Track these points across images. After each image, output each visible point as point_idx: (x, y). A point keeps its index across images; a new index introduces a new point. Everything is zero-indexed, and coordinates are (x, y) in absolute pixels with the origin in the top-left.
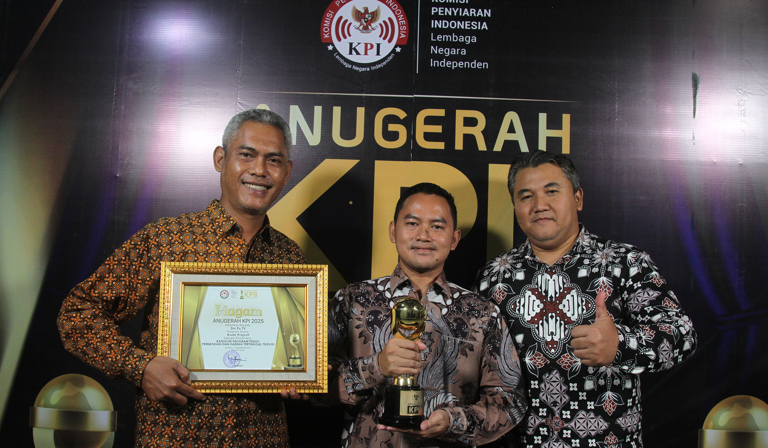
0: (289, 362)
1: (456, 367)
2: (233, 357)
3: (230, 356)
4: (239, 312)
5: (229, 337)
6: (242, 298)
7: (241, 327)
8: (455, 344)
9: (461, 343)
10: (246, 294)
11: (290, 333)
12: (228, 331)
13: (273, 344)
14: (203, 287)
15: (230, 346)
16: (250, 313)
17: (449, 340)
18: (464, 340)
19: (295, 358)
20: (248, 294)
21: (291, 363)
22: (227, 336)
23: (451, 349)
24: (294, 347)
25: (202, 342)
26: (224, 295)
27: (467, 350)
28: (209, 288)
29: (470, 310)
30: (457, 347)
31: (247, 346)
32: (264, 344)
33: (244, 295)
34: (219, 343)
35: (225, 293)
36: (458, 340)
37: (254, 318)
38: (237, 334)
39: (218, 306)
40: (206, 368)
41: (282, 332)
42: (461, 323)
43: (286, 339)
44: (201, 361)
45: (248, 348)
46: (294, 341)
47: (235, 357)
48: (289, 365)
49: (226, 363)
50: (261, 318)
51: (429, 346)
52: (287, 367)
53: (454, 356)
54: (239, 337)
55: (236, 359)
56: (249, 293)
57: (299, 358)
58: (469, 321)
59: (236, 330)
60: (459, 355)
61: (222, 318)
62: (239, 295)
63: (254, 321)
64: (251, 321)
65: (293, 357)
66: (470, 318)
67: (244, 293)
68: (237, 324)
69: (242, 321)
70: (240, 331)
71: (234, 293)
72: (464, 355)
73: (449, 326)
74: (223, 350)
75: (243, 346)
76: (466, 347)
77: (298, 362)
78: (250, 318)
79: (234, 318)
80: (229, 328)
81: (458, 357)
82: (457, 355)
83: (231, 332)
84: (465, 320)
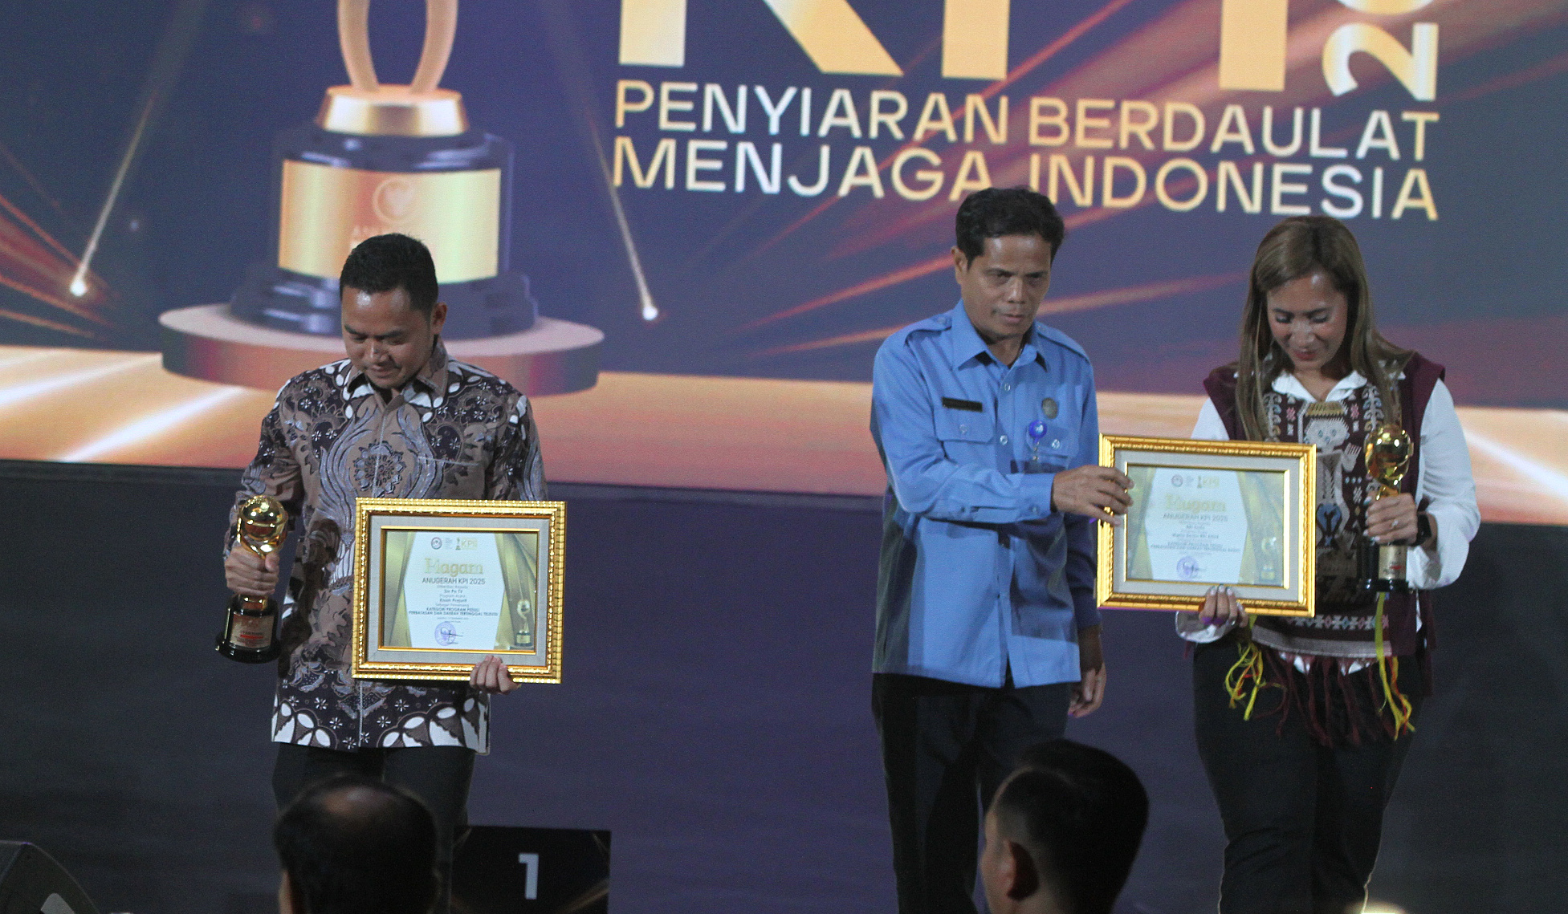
0: (515, 638)
3: (443, 630)
4: (456, 569)
5: (442, 603)
6: (458, 548)
7: (457, 589)
8: (436, 468)
9: (446, 464)
10: (463, 544)
11: (517, 599)
12: (440, 595)
13: (496, 614)
14: (410, 535)
15: (442, 616)
16: (468, 570)
17: (427, 463)
18: (451, 461)
19: (523, 634)
20: (466, 544)
21: (519, 641)
22: (439, 602)
23: (431, 476)
24: (522, 619)
25: (408, 610)
26: (435, 545)
27: (457, 475)
28: (418, 535)
29: (470, 413)
30: (440, 472)
31: (463, 616)
32: (486, 614)
33: (460, 544)
34: (429, 612)
35: (436, 542)
36: (442, 462)
37: (474, 576)
38: (452, 598)
39: (428, 560)
40: (413, 646)
41: (508, 596)
42: (449, 434)
43: (512, 606)
44: (407, 636)
45: (465, 619)
46: (524, 609)
47: (450, 631)
48: (516, 644)
50: (481, 577)
51: (399, 472)
52: (513, 646)
53: (435, 486)
54: (454, 603)
57: (528, 634)
58: (462, 431)
59: (451, 593)
60: (445, 483)
61: (434, 576)
62: (454, 544)
63: (473, 581)
64: (469, 581)
65: (521, 632)
66: (465, 426)
68: (452, 585)
69: (458, 581)
70: (455, 594)
71: (449, 541)
73: (430, 441)
74: (434, 620)
75: (459, 616)
77: (527, 639)
78: (469, 577)
79: (448, 576)
80: (442, 591)
81: (443, 485)
82: (441, 483)
83: (444, 596)
84: (458, 429)
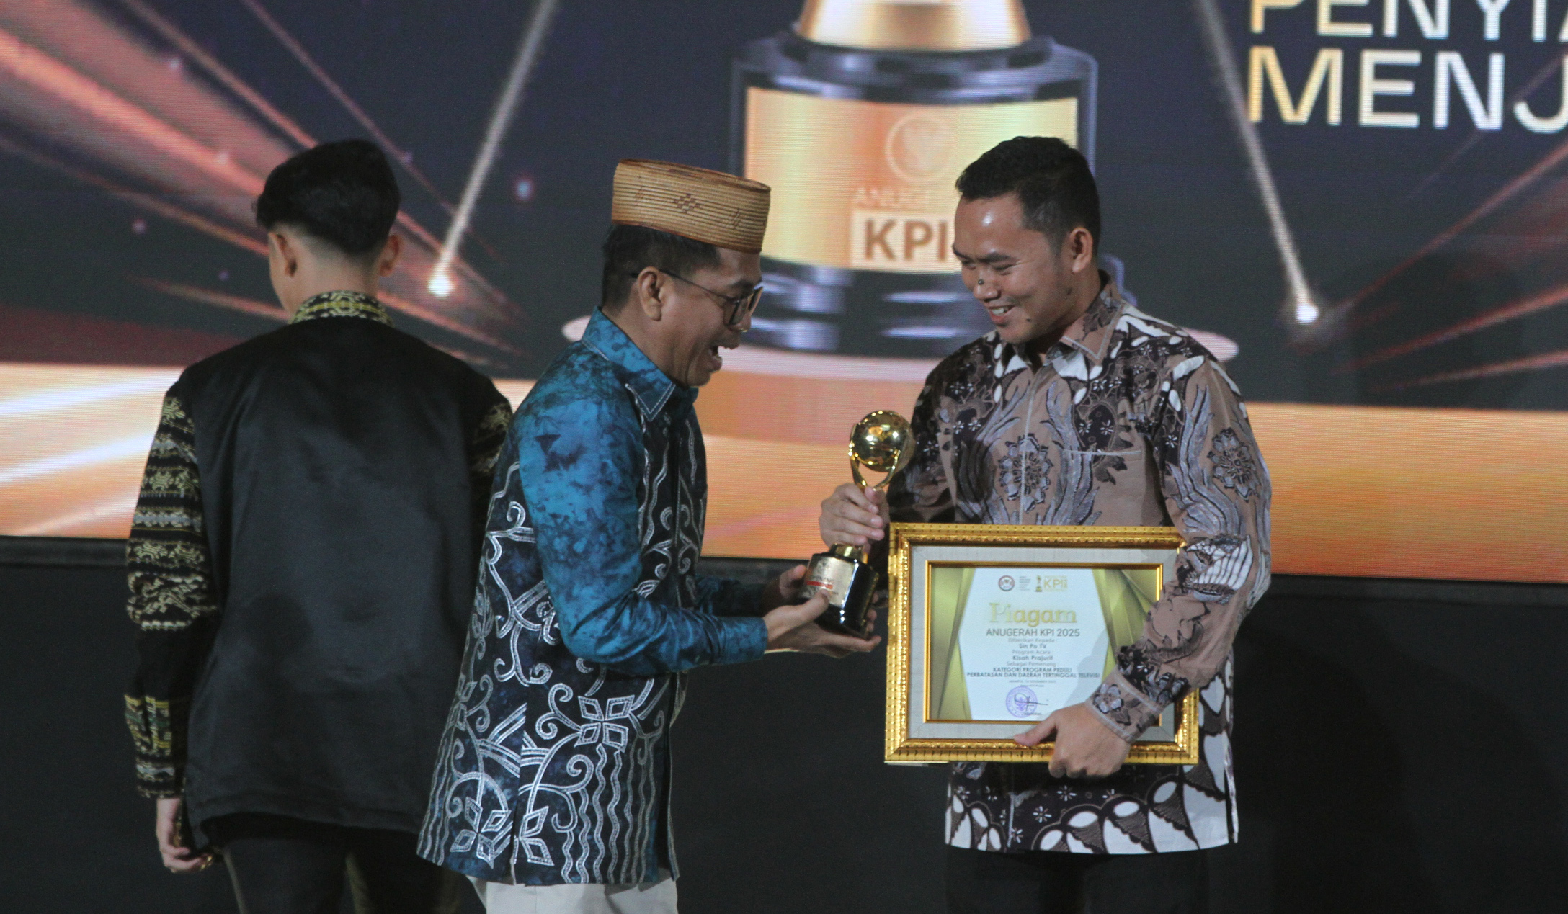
1: (1092, 508)
2: (1024, 698)
3: (1018, 697)
4: (1035, 617)
5: (1016, 661)
6: (1039, 590)
7: (1038, 644)
9: (1096, 459)
10: (1046, 584)
12: (1014, 651)
13: (1096, 675)
14: (966, 571)
15: (1017, 678)
16: (1055, 618)
17: (1072, 458)
20: (1051, 584)
22: (1012, 661)
25: (966, 671)
26: (1006, 585)
27: (1112, 471)
28: (979, 571)
30: (1087, 469)
31: (1048, 679)
32: (1081, 675)
33: (1042, 584)
34: (997, 673)
35: (1007, 581)
36: (1089, 455)
37: (1063, 626)
38: (1030, 656)
39: (994, 605)
40: (975, 717)
42: (1102, 416)
44: (965, 706)
45: (1050, 682)
47: (1028, 699)
49: (1011, 708)
50: (1074, 626)
53: (1084, 488)
54: (1034, 661)
55: (1028, 702)
56: (1052, 581)
59: (1029, 649)
60: (1096, 483)
61: (1004, 626)
62: (1033, 585)
63: (1062, 633)
64: (1056, 633)
67: (1042, 582)
68: (1031, 638)
69: (1039, 632)
70: (1035, 650)
71: (1025, 581)
72: (1105, 481)
73: (1077, 428)
74: (1005, 685)
75: (1042, 678)
76: (1108, 464)
78: (1055, 627)
79: (1025, 626)
80: (1016, 646)
81: (1094, 487)
82: (1091, 484)
83: (1019, 652)
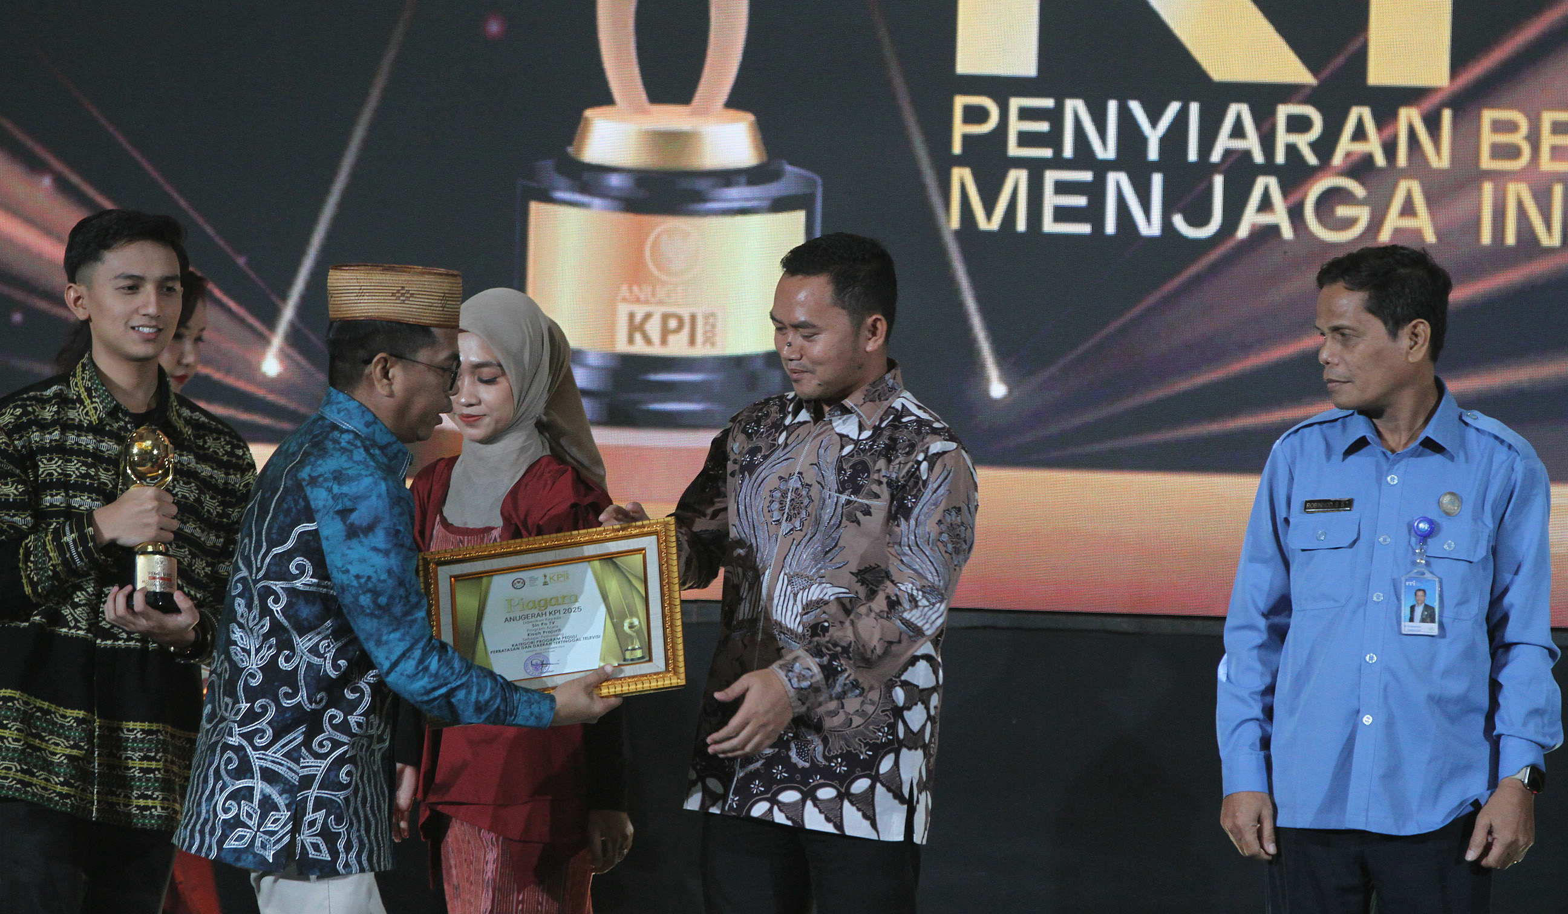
0: (624, 655)
2: (539, 663)
3: (534, 662)
4: (544, 604)
5: (530, 637)
6: (545, 584)
7: (548, 622)
9: (848, 502)
10: (551, 579)
11: (623, 617)
12: (528, 630)
13: (598, 637)
14: (485, 578)
15: (532, 649)
16: (560, 602)
17: (829, 498)
18: (853, 498)
19: (634, 649)
20: (555, 578)
21: (628, 657)
22: (527, 637)
24: (631, 636)
25: (490, 649)
26: (518, 585)
27: (859, 514)
28: (496, 576)
32: (586, 638)
34: (516, 647)
35: (519, 582)
36: (843, 498)
37: (567, 607)
38: (541, 631)
39: (510, 601)
41: (612, 618)
42: (861, 468)
43: (617, 627)
45: (560, 647)
46: (631, 626)
47: (542, 662)
48: (625, 660)
49: (528, 671)
50: (577, 605)
52: (621, 663)
54: (546, 635)
56: (556, 577)
57: (639, 648)
58: (874, 466)
59: (540, 627)
61: (517, 614)
62: (542, 580)
63: (567, 611)
64: (562, 611)
65: (630, 648)
67: (548, 578)
68: (541, 618)
69: (548, 614)
70: (546, 627)
71: (533, 580)
72: (853, 522)
73: (839, 474)
75: (553, 646)
76: (856, 509)
78: (561, 608)
79: (536, 612)
80: (530, 626)
83: (532, 630)
